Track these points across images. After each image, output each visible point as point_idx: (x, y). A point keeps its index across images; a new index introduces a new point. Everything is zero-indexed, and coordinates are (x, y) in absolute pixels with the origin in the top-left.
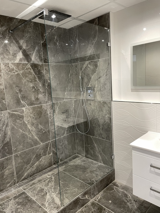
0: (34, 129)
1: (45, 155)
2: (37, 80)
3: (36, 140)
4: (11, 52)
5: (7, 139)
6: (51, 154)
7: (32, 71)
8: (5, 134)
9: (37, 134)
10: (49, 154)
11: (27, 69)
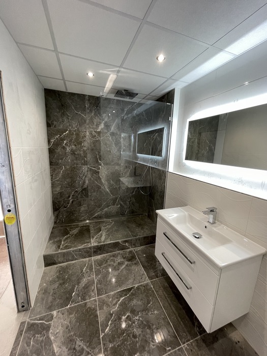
0: (107, 184)
1: (114, 205)
2: (114, 146)
3: (108, 192)
4: (95, 123)
5: (85, 186)
6: (119, 206)
7: (110, 138)
8: (84, 182)
9: (109, 188)
10: (117, 205)
11: (106, 137)
